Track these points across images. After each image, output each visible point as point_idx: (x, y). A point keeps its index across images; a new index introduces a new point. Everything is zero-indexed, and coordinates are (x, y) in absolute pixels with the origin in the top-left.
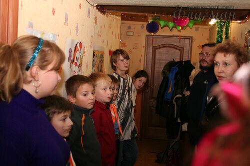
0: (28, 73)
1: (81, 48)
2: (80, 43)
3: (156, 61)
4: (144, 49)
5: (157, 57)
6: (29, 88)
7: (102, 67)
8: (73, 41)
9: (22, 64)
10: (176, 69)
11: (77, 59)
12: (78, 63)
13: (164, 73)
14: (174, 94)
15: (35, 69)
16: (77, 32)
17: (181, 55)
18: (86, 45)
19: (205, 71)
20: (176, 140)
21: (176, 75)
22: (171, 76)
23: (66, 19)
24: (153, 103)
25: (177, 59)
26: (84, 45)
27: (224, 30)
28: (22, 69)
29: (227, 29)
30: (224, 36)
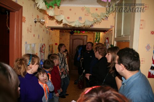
0: (29, 67)
1: (44, 46)
2: (44, 44)
3: (74, 45)
4: (69, 40)
5: (74, 43)
6: (29, 72)
7: (52, 50)
8: (41, 44)
9: (26, 64)
10: (81, 48)
11: (43, 50)
12: (43, 52)
13: (76, 50)
14: (81, 58)
15: (31, 65)
16: (43, 40)
17: (83, 42)
18: (46, 44)
19: (88, 52)
20: (82, 75)
21: (81, 50)
22: (79, 51)
23: (39, 37)
24: (73, 61)
25: (82, 44)
26: (45, 44)
27: (98, 34)
28: (26, 66)
29: (99, 34)
30: (98, 37)
